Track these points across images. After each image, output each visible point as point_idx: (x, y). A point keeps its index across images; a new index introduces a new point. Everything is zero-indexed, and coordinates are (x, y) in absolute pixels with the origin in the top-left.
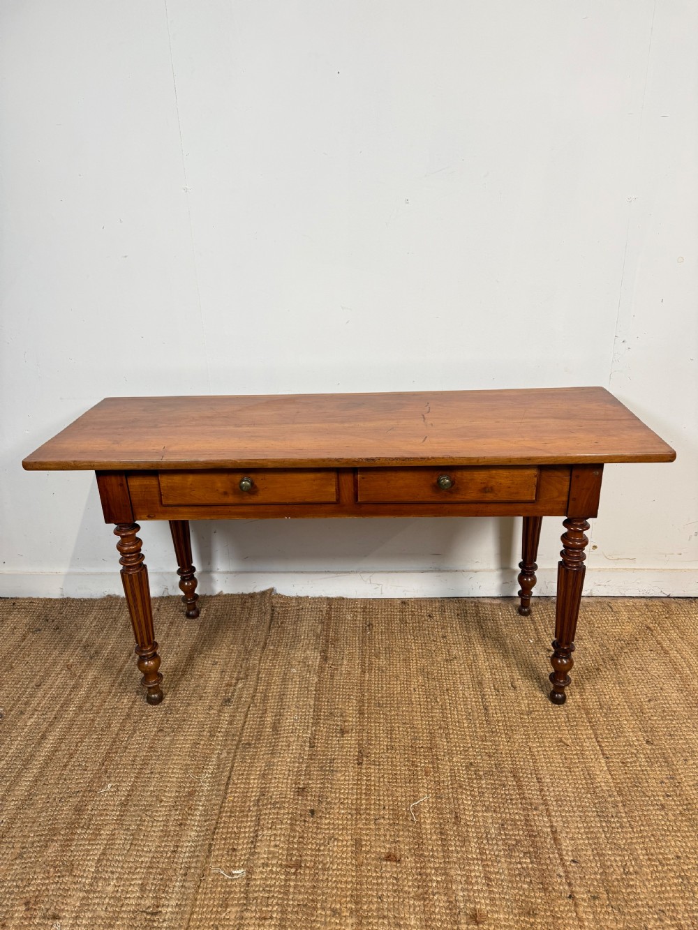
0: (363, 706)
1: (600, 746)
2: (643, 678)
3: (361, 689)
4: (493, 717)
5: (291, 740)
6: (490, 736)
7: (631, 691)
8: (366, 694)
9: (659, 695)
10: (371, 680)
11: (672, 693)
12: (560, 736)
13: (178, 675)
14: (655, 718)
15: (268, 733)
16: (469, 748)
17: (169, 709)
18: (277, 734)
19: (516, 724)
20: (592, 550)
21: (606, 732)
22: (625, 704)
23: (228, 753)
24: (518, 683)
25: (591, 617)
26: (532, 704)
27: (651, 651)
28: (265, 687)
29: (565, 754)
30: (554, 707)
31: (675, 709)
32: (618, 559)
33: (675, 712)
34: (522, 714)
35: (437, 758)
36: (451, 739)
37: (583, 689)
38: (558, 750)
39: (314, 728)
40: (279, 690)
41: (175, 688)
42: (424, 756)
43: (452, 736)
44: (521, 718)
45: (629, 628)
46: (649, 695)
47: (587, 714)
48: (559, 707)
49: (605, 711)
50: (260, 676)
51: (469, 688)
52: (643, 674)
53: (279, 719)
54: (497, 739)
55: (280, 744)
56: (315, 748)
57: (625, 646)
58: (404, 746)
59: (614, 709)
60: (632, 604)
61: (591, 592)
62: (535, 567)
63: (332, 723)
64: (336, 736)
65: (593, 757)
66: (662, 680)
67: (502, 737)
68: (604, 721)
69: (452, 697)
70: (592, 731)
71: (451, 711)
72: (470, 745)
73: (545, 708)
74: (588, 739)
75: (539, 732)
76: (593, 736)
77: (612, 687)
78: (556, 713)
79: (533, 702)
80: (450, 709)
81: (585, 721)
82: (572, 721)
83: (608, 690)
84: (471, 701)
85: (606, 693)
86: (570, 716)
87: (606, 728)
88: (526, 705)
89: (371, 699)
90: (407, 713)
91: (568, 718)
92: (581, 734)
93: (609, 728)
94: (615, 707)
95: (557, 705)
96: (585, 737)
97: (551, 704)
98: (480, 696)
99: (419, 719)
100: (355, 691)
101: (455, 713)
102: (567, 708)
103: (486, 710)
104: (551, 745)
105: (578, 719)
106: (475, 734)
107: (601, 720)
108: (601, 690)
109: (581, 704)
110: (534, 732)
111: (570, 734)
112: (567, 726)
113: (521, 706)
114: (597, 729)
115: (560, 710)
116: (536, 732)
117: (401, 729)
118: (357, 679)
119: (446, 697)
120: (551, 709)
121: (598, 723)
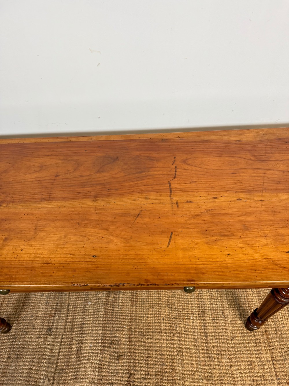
0: (132, 334)
1: (275, 368)
3: (130, 319)
4: (210, 343)
5: (88, 366)
6: (208, 361)
8: (133, 324)
10: (137, 311)
12: (250, 359)
13: (20, 306)
15: (73, 360)
16: (195, 372)
17: (15, 337)
18: (79, 361)
19: (224, 349)
21: (279, 355)
23: (49, 380)
24: (226, 312)
26: (234, 330)
28: (72, 317)
29: (253, 376)
30: (248, 333)
34: (227, 340)
35: (175, 383)
36: (184, 364)
38: (249, 372)
39: (101, 356)
40: (81, 320)
41: (18, 317)
42: (168, 380)
43: (185, 362)
44: (228, 343)
47: (268, 339)
49: (278, 336)
50: (69, 307)
51: (196, 317)
53: (80, 347)
54: (212, 363)
55: (81, 369)
56: (102, 374)
58: (155, 372)
59: (284, 334)
63: (112, 350)
64: (115, 363)
65: (270, 378)
67: (215, 362)
68: (278, 345)
69: (186, 325)
70: (270, 354)
71: (185, 338)
72: (196, 370)
73: (242, 333)
74: (267, 362)
75: (238, 356)
76: (270, 359)
77: (284, 314)
78: (248, 338)
79: (235, 328)
80: (184, 336)
81: (266, 346)
82: (258, 345)
83: (281, 317)
84: (197, 329)
85: (280, 320)
86: (257, 341)
87: (279, 351)
88: (231, 331)
89: (136, 328)
90: (158, 341)
91: (256, 343)
92: (263, 357)
93: (281, 351)
94: (285, 332)
95: (249, 331)
96: (266, 360)
97: (246, 330)
98: (203, 324)
99: (165, 346)
100: (127, 321)
101: (187, 340)
102: (255, 334)
103: (206, 337)
104: (245, 368)
105: (262, 344)
106: (199, 359)
107: (276, 345)
108: (277, 317)
109: (264, 330)
110: (235, 356)
111: (257, 358)
112: (255, 350)
113: (227, 333)
114: (273, 352)
115: (251, 336)
116: (236, 356)
117: (154, 356)
118: (128, 311)
119: (182, 326)
120: (246, 334)
121: (274, 347)
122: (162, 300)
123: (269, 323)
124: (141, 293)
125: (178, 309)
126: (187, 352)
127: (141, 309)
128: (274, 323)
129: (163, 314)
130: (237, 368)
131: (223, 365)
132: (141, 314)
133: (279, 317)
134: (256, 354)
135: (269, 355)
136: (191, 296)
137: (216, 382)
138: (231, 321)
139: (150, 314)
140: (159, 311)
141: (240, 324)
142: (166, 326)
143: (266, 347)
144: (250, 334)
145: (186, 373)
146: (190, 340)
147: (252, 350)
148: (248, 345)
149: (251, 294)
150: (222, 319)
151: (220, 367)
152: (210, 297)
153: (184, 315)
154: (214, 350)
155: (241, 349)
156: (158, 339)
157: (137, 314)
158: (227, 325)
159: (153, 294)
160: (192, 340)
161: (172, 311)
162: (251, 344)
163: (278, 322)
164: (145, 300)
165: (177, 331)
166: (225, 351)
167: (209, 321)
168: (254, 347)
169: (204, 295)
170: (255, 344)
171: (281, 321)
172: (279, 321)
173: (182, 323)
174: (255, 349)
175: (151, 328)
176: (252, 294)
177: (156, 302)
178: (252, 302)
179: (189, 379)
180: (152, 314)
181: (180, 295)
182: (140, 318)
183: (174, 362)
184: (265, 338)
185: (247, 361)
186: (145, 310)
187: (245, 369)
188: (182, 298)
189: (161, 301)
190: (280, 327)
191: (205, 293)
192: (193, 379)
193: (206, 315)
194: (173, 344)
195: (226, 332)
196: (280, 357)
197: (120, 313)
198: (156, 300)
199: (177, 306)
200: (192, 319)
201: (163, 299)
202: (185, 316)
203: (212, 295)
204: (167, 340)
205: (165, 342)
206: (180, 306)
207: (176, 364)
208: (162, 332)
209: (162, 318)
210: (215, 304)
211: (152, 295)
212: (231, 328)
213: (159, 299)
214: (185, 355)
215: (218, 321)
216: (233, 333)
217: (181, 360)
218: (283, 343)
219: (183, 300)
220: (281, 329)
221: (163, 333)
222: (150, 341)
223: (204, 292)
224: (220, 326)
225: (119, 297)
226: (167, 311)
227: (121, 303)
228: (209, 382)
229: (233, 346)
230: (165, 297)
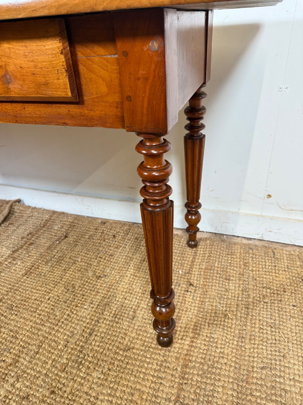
2: (269, 337)
4: (91, 344)
6: (71, 367)
7: (248, 351)
8: (10, 294)
9: (278, 363)
10: (24, 282)
11: (294, 364)
12: (138, 387)
14: (258, 394)
16: (42, 374)
19: (105, 359)
20: (266, 198)
21: (192, 396)
22: (233, 364)
25: (250, 259)
26: (137, 339)
27: (294, 306)
30: (157, 349)
31: (288, 388)
32: (292, 210)
33: (286, 391)
35: (4, 379)
36: (35, 359)
37: (199, 334)
43: (38, 356)
44: (116, 353)
45: (283, 277)
46: (265, 360)
47: (185, 366)
48: (160, 350)
49: (206, 367)
51: (93, 308)
52: (272, 331)
54: (75, 371)
57: (269, 295)
60: (298, 253)
61: (262, 237)
62: (199, 206)
66: (290, 344)
67: (81, 371)
68: (197, 381)
69: (73, 313)
70: (176, 391)
71: (59, 328)
72: (45, 372)
73: (146, 347)
74: (165, 400)
75: (120, 375)
76: (173, 398)
77: (230, 340)
78: (153, 356)
79: (140, 337)
80: (61, 325)
81: (177, 375)
82: (163, 371)
83: (223, 342)
84: (84, 322)
85: (219, 346)
86: (164, 364)
87: (195, 391)
88: (131, 339)
89: (10, 299)
90: (23, 321)
91: (161, 365)
92: (163, 391)
93: (198, 392)
94: (219, 367)
95: (160, 347)
96: (164, 396)
97: (156, 345)
98: (96, 319)
99: (28, 329)
100: (5, 289)
101: (62, 330)
102: (167, 353)
103: (90, 334)
104: (122, 396)
105: (170, 370)
106: (60, 360)
107: (195, 379)
108: (216, 340)
109: (185, 352)
110: (116, 374)
111: (150, 388)
112: (153, 376)
113: (125, 339)
114: (183, 390)
115: (160, 354)
116: (118, 375)
117: (4, 336)
118: (15, 279)
119: (67, 313)
120: (151, 350)
121: (190, 382)
122: (63, 279)
123: (199, 345)
124: (43, 266)
125: (76, 293)
126: (50, 345)
127: (31, 282)
128: (206, 348)
129: (52, 294)
130: (109, 392)
131: (91, 379)
132: (27, 287)
133: (220, 342)
134: (152, 382)
135: (174, 391)
136: (102, 283)
137: (63, 400)
138: (138, 326)
139: (37, 290)
140: (50, 289)
141: (151, 333)
142: (46, 307)
143: (176, 378)
144: (159, 352)
145: (29, 371)
146: (65, 331)
147: (149, 374)
148: (146, 366)
149: (189, 302)
150: (128, 320)
151: (83, 381)
152: (128, 290)
153: (79, 301)
154: (90, 355)
155: (132, 367)
156: (24, 318)
157: (22, 285)
158: (130, 329)
159: (57, 271)
160: (68, 333)
161: (66, 292)
162: (153, 365)
163: (214, 348)
164: (43, 274)
165: (56, 316)
166: (106, 361)
167: (107, 318)
168: (155, 370)
169: (121, 286)
170: (159, 368)
171: (221, 348)
172: (217, 347)
173: (69, 309)
174: (155, 375)
175: (27, 304)
176: (192, 302)
177: (54, 279)
178: (186, 311)
179: (27, 381)
180: (40, 290)
181: (89, 279)
182: (22, 291)
183: (23, 352)
184: (180, 364)
185: (132, 388)
186: (34, 284)
187: (121, 398)
188: (90, 283)
189: (61, 280)
190: (215, 357)
191: (123, 285)
192: (31, 384)
193: (108, 309)
194: (39, 330)
195: (122, 338)
196: (193, 400)
197: (4, 280)
198: (56, 277)
199: (78, 290)
200: (85, 309)
201: (65, 278)
202: (79, 303)
203: (132, 289)
204: (36, 323)
205: (31, 324)
206: (81, 290)
207: (24, 355)
208: (35, 312)
209: (47, 297)
210: (129, 300)
211: (55, 271)
212: (133, 335)
213: (60, 277)
214: (45, 348)
215: (120, 321)
216: (131, 343)
217: (35, 352)
218: (208, 381)
219: (90, 285)
220: (215, 359)
221: (36, 314)
222: (14, 317)
223: (123, 283)
224: (119, 328)
225: (16, 264)
226: (60, 292)
227: (14, 270)
228: (52, 396)
229: (122, 359)
230: (70, 276)
